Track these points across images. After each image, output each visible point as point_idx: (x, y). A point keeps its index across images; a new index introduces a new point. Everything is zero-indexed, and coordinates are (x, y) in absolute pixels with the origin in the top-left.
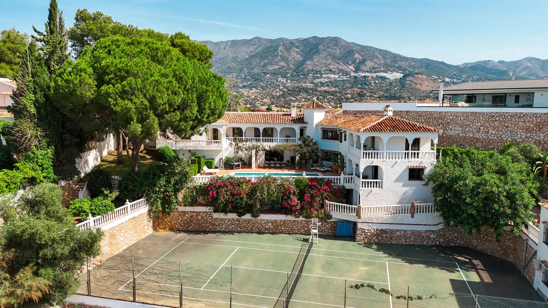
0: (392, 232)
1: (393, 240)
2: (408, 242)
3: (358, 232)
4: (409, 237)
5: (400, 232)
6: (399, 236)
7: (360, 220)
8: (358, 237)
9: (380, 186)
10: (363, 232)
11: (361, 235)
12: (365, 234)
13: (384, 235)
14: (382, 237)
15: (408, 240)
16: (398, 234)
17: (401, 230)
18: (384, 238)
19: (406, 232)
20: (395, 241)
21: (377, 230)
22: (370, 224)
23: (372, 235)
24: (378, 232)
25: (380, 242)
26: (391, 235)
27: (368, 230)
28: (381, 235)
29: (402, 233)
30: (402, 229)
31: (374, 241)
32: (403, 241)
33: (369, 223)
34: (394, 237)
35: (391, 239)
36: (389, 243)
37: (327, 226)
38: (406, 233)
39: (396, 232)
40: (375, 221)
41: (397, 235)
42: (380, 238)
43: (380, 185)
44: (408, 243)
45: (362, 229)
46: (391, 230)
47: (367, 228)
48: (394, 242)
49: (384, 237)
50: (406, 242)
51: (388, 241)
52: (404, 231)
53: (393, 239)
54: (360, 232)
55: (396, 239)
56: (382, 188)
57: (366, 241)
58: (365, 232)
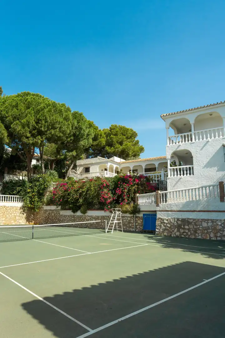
0: (196, 222)
1: (198, 234)
2: (219, 237)
3: (158, 223)
4: (220, 230)
5: (207, 223)
6: (207, 229)
7: (158, 209)
8: (158, 229)
9: (192, 173)
10: (162, 223)
11: (160, 226)
12: (164, 225)
13: (187, 227)
14: (184, 229)
15: (219, 235)
16: (205, 225)
17: (208, 220)
18: (187, 231)
19: (215, 222)
20: (201, 235)
21: (178, 219)
22: (170, 212)
23: (173, 226)
24: (179, 222)
25: (182, 236)
26: (195, 227)
27: (167, 220)
28: (182, 227)
29: (210, 224)
30: (209, 218)
31: (175, 234)
32: (212, 235)
33: (168, 211)
34: (199, 230)
35: (195, 232)
36: (193, 237)
37: (139, 222)
38: (215, 224)
39: (201, 222)
40: (175, 208)
41: (202, 227)
42: (182, 231)
43: (190, 171)
44: (219, 239)
45: (161, 219)
46: (194, 220)
47: (167, 218)
48: (200, 237)
49: (186, 229)
50: (217, 237)
51: (191, 234)
52: (213, 221)
53: (199, 232)
54: (159, 222)
55: (202, 233)
56: (193, 175)
57: (165, 234)
58: (165, 223)
